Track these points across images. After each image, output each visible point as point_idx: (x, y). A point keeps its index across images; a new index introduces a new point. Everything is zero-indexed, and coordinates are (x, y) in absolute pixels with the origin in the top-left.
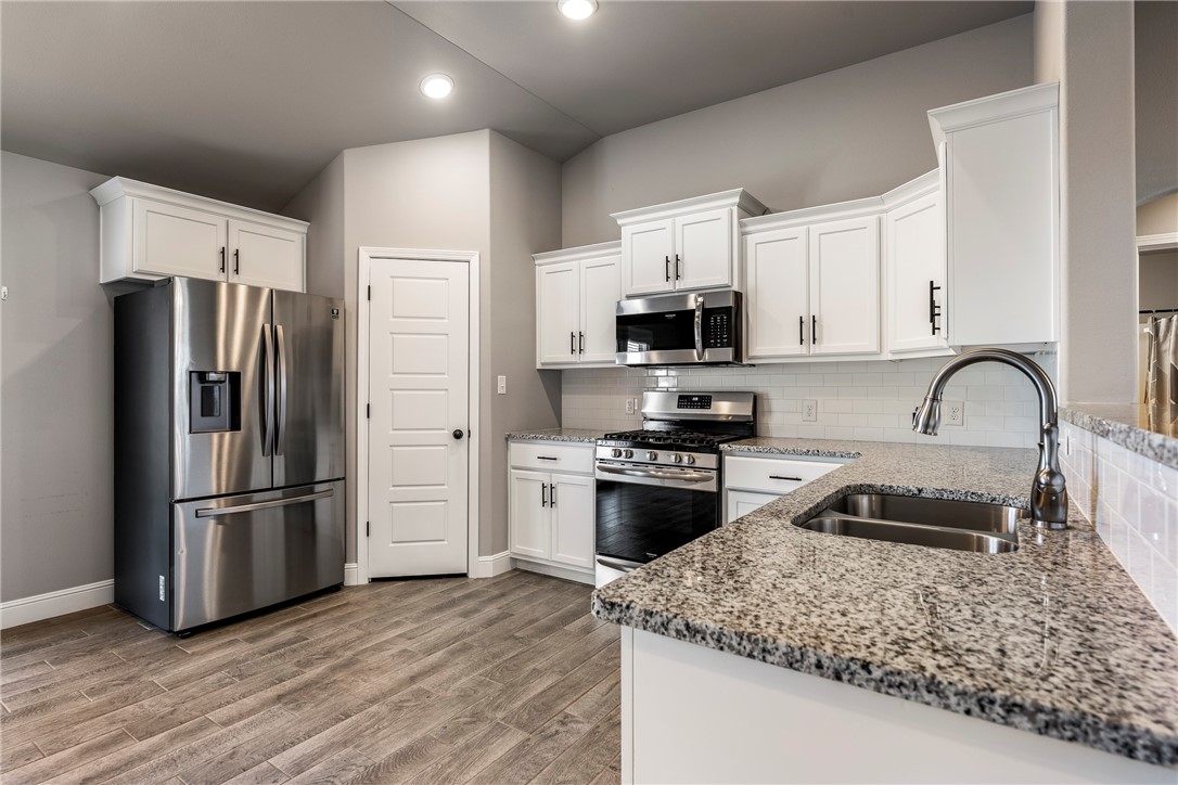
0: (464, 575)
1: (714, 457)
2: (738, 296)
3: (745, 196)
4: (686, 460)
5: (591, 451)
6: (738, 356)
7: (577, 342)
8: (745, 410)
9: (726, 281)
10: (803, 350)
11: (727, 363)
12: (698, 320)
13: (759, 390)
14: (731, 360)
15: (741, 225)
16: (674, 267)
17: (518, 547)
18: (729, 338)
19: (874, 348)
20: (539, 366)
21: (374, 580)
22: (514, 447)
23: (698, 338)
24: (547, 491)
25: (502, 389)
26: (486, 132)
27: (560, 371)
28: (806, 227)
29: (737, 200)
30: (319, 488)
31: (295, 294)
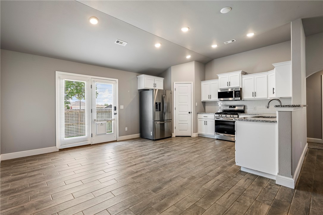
0: (190, 136)
1: (237, 115)
2: (241, 89)
3: (242, 71)
4: (232, 116)
5: (214, 115)
6: (241, 99)
7: (210, 97)
8: (242, 108)
9: (239, 86)
10: (253, 98)
11: (239, 100)
12: (234, 93)
13: (245, 105)
14: (240, 99)
15: (241, 76)
16: (229, 84)
17: (199, 132)
18: (239, 96)
19: (267, 97)
20: (202, 101)
21: (176, 136)
22: (199, 115)
23: (234, 96)
24: (205, 122)
25: (196, 105)
26: (194, 61)
27: (205, 102)
28: (253, 77)
29: (241, 72)
30: (165, 121)
31: (161, 90)
